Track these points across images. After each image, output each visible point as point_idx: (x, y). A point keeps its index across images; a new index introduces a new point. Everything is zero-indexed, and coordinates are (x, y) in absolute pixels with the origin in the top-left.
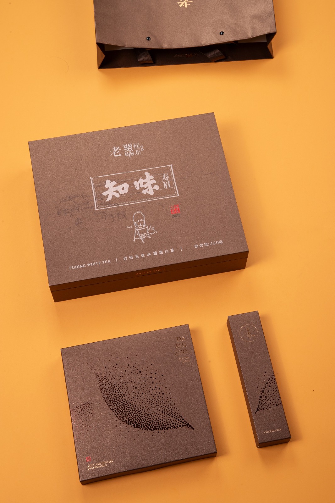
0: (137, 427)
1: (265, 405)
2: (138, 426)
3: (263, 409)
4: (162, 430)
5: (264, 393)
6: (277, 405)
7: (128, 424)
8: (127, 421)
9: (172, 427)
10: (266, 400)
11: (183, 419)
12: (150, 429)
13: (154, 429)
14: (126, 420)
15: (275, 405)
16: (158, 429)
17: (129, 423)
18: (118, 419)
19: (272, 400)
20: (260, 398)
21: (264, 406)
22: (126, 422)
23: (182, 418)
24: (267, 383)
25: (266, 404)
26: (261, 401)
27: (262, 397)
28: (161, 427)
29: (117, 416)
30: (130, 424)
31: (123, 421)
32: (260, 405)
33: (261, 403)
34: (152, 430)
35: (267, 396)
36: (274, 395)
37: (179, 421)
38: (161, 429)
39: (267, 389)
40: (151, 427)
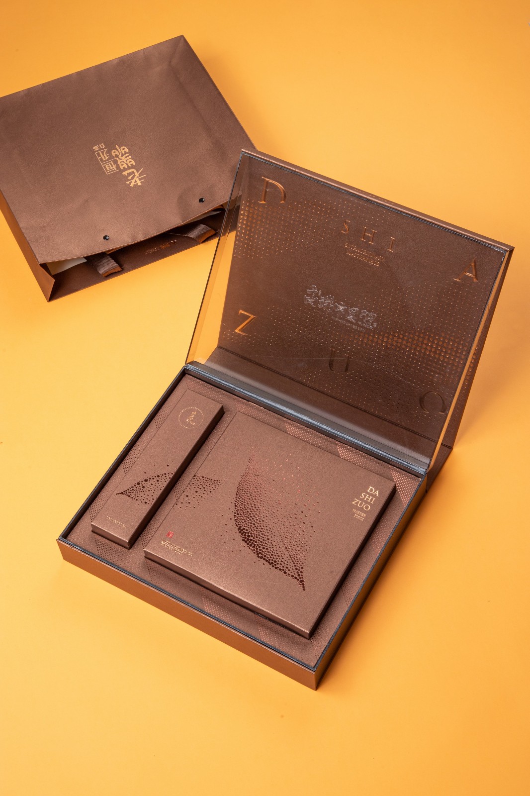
0: (246, 542)
1: (134, 493)
2: (248, 542)
3: (129, 496)
4: (270, 564)
5: (146, 483)
6: (146, 503)
7: (239, 532)
8: (242, 529)
9: (283, 570)
10: (141, 490)
11: (302, 572)
12: (257, 554)
13: (262, 557)
14: (240, 527)
15: (144, 502)
16: (267, 561)
17: (241, 531)
18: (233, 519)
19: (146, 494)
20: (136, 484)
21: (133, 495)
22: (239, 528)
23: (301, 570)
24: (158, 476)
25: (136, 493)
26: (135, 487)
27: (141, 485)
28: (271, 561)
29: (235, 516)
30: (242, 534)
31: (237, 525)
32: (130, 490)
33: (133, 490)
34: (258, 557)
35: (146, 488)
36: (153, 491)
37: (296, 571)
38: (269, 562)
39: (152, 481)
40: (260, 553)
